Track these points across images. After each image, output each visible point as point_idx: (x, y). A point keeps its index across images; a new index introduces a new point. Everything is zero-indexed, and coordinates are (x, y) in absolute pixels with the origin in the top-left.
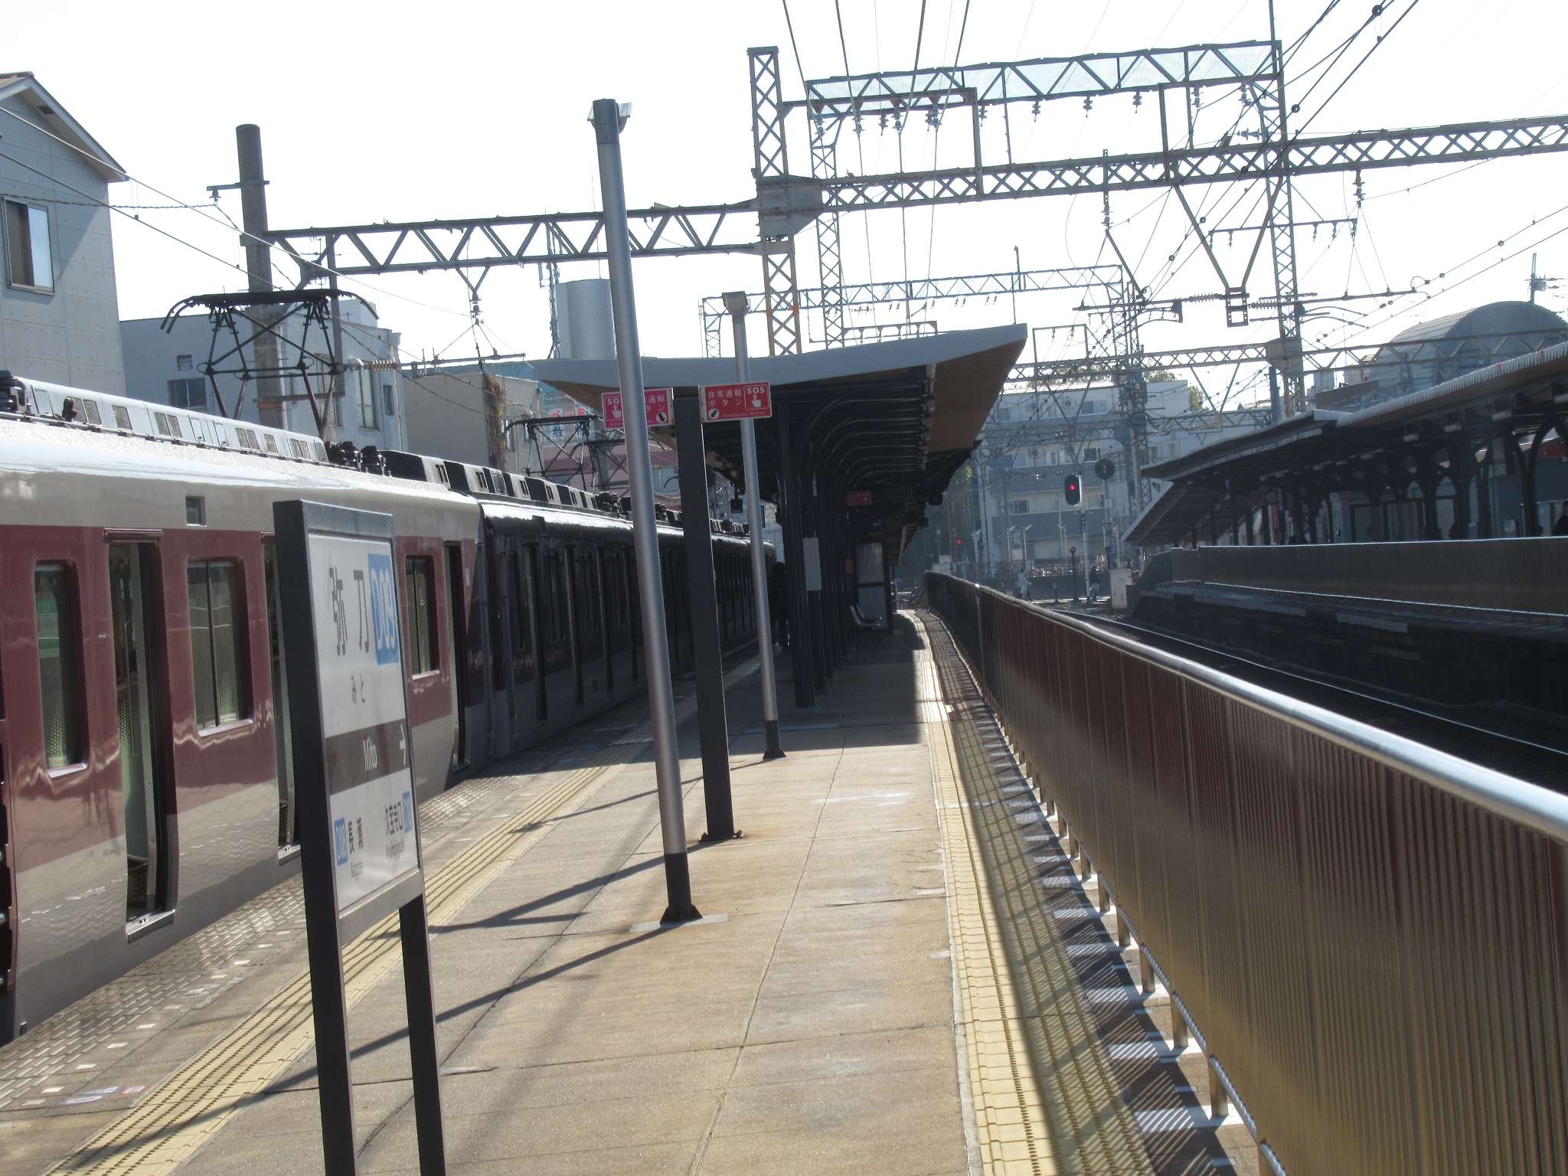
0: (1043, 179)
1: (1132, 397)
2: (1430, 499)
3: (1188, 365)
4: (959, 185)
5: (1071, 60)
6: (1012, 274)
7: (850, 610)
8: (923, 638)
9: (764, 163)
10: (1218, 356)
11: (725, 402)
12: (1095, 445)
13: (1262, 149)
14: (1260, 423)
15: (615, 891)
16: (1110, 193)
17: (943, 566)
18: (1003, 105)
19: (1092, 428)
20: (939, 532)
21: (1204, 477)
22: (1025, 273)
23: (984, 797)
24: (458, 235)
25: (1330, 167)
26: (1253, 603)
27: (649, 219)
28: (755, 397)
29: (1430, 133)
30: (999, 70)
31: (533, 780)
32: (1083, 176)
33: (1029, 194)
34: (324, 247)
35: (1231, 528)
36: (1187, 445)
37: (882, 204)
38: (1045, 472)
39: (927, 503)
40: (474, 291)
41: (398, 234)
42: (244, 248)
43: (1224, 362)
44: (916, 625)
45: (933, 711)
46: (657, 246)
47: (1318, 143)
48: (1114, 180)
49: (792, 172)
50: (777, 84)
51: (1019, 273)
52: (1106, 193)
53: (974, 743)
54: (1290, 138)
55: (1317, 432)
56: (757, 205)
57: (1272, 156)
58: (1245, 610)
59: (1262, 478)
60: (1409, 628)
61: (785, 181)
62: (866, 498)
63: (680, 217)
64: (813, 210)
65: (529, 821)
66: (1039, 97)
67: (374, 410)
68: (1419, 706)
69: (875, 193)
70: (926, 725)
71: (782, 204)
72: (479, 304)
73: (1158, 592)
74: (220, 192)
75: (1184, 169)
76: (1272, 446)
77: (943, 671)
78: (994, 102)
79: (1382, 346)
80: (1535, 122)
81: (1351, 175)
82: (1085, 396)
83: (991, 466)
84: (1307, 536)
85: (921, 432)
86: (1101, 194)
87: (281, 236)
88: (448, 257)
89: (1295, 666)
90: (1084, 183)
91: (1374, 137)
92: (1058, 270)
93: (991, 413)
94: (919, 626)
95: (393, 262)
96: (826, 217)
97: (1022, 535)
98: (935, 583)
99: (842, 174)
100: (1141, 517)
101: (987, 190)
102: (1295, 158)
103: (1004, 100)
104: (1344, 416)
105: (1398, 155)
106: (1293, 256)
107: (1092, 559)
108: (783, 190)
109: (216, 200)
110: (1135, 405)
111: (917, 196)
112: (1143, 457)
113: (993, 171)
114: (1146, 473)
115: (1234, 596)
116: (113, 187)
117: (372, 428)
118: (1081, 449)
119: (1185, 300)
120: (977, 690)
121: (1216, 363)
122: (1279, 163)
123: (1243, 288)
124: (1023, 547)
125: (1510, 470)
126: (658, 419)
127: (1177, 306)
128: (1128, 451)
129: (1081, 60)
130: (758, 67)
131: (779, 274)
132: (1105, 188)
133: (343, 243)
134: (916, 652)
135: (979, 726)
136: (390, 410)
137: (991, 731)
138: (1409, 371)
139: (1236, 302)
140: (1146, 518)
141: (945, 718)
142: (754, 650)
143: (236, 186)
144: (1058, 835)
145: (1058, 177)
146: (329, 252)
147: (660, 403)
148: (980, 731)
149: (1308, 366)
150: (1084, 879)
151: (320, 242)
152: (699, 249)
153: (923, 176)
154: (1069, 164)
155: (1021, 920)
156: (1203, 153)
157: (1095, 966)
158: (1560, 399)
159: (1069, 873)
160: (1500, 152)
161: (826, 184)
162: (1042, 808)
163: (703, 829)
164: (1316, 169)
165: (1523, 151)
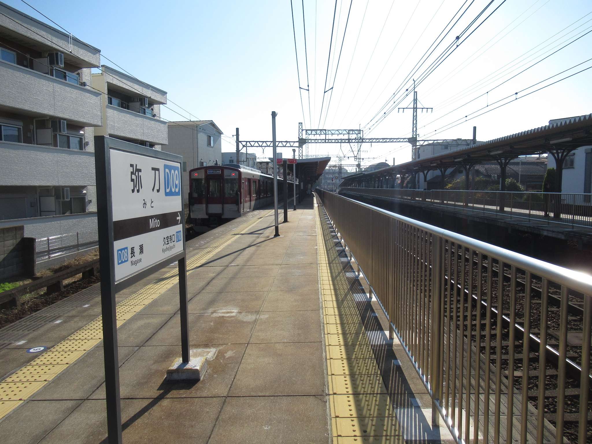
0: (333, 141)
1: (340, 170)
2: (375, 183)
4: (323, 141)
8: (315, 196)
9: (300, 137)
10: (351, 165)
11: (290, 161)
12: (335, 175)
14: (354, 174)
15: (269, 230)
17: (318, 188)
21: (348, 179)
23: (322, 218)
24: (262, 143)
25: (368, 142)
27: (285, 143)
28: (295, 161)
29: (380, 139)
30: (328, 131)
33: (332, 143)
35: (351, 185)
36: (346, 176)
37: (313, 143)
38: (330, 178)
40: (263, 150)
41: (255, 142)
42: (236, 143)
45: (316, 205)
46: (286, 146)
47: (367, 139)
49: (303, 138)
50: (302, 127)
53: (321, 210)
54: (363, 138)
55: (362, 175)
56: (298, 142)
57: (361, 140)
59: (355, 180)
62: (309, 179)
63: (289, 142)
64: (305, 143)
65: (261, 217)
66: (332, 134)
69: (313, 141)
70: (315, 207)
71: (301, 142)
75: (350, 141)
77: (317, 200)
78: (327, 134)
79: (370, 166)
80: (393, 139)
81: (370, 143)
82: (335, 169)
83: (324, 177)
84: (360, 187)
85: (316, 171)
87: (241, 142)
88: (261, 145)
90: (338, 142)
91: (373, 139)
94: (314, 194)
95: (254, 146)
96: (307, 144)
97: (326, 184)
98: (316, 189)
99: (309, 139)
100: (340, 183)
101: (327, 142)
102: (364, 141)
103: (329, 134)
104: (366, 173)
105: (376, 141)
106: (360, 155)
107: (335, 188)
108: (302, 140)
109: (233, 137)
111: (318, 142)
112: (341, 176)
113: (327, 139)
116: (222, 135)
118: (334, 175)
123: (356, 156)
124: (327, 186)
125: (385, 181)
129: (337, 130)
130: (300, 125)
131: (301, 150)
132: (341, 142)
133: (248, 143)
134: (314, 198)
139: (356, 158)
142: (293, 196)
143: (235, 135)
144: (333, 225)
145: (335, 141)
146: (246, 144)
147: (281, 161)
148: (322, 208)
149: (361, 167)
150: (338, 234)
151: (245, 143)
152: (291, 146)
153: (319, 140)
154: (337, 139)
155: (328, 241)
156: (353, 139)
157: (341, 252)
158: (393, 172)
159: (335, 232)
160: (389, 142)
161: (307, 140)
162: (331, 221)
163: (283, 220)
164: (366, 142)
165: (391, 142)
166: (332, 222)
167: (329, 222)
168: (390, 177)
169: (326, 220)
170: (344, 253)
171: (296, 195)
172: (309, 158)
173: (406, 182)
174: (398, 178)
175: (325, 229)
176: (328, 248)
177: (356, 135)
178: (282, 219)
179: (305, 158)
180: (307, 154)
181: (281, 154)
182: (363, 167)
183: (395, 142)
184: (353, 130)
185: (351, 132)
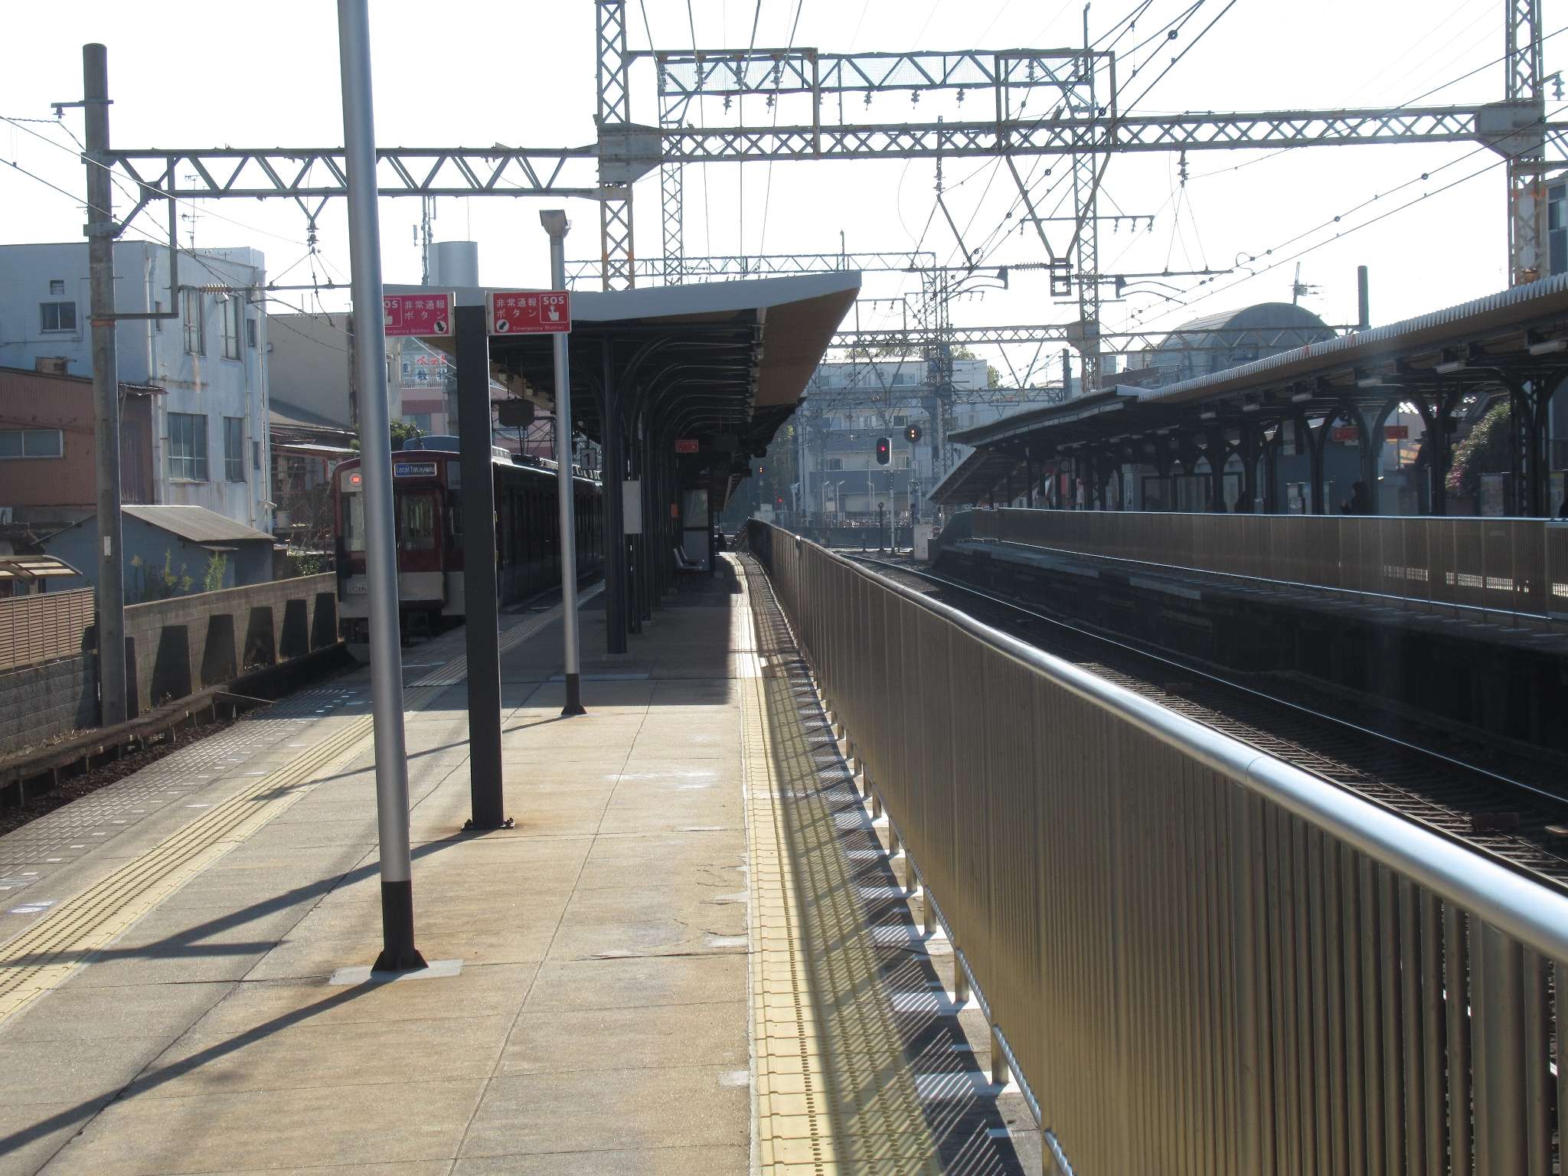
0: (879, 141)
1: (941, 370)
2: (1218, 473)
3: (996, 341)
4: (796, 143)
5: (901, 56)
6: (837, 255)
7: (674, 552)
8: (742, 582)
9: (606, 110)
10: (1024, 334)
11: (517, 313)
12: (903, 411)
13: (1090, 124)
14: (1052, 399)
15: (337, 906)
16: (943, 159)
17: (764, 514)
18: (838, 94)
19: (904, 396)
20: (761, 483)
21: (1004, 445)
22: (848, 255)
23: (799, 785)
24: (300, 164)
25: (1156, 146)
26: (1046, 562)
27: (490, 159)
28: (552, 308)
29: (1254, 119)
30: (836, 61)
31: (312, 725)
32: (918, 141)
33: (865, 155)
34: (165, 169)
35: (1026, 491)
36: (987, 416)
37: (720, 157)
38: (859, 434)
39: (752, 456)
40: (312, 219)
41: (239, 160)
42: (85, 165)
43: (1027, 340)
44: (736, 568)
45: (747, 666)
46: (497, 186)
47: (1146, 121)
48: (948, 146)
49: (635, 120)
50: (623, 33)
51: (843, 255)
52: (939, 160)
53: (789, 708)
54: (1119, 115)
55: (1119, 406)
56: (597, 152)
57: (1100, 131)
58: (1039, 569)
59: (1060, 448)
60: (1202, 595)
61: (626, 129)
62: (693, 446)
63: (521, 158)
64: (652, 159)
65: (282, 783)
66: (871, 88)
67: (237, 342)
68: (1209, 670)
69: (714, 145)
70: (739, 680)
71: (622, 151)
72: (316, 233)
73: (958, 548)
74: (64, 109)
75: (1015, 138)
76: (1073, 418)
77: (759, 617)
78: (831, 90)
79: (1170, 334)
80: (1354, 114)
81: (1176, 155)
82: (899, 368)
83: (811, 426)
84: (1097, 503)
85: (749, 384)
86: (934, 160)
87: (123, 156)
88: (288, 185)
89: (1087, 624)
90: (918, 147)
91: (1199, 120)
92: (878, 254)
93: (813, 377)
94: (739, 569)
95: (233, 187)
96: (667, 166)
97: (835, 490)
98: (755, 529)
99: (683, 126)
100: (944, 479)
101: (824, 149)
102: (1123, 135)
103: (840, 89)
104: (1145, 393)
105: (1222, 138)
106: (1095, 247)
107: (897, 514)
108: (623, 138)
109: (60, 117)
110: (943, 377)
111: (754, 151)
112: (948, 423)
113: (830, 130)
114: (954, 439)
115: (1028, 555)
117: (233, 359)
118: (890, 414)
119: (1012, 267)
120: (792, 642)
121: (1021, 341)
122: (1107, 140)
123: (1067, 259)
124: (836, 500)
125: (1299, 450)
126: (436, 328)
127: (1003, 273)
128: (934, 417)
129: (911, 56)
130: (605, 16)
131: (616, 219)
132: (939, 154)
133: (184, 166)
134: (734, 596)
135: (794, 685)
136: (253, 343)
137: (806, 693)
138: (1189, 359)
139: (1060, 272)
140: (950, 479)
141: (759, 674)
142: (558, 596)
143: (80, 104)
144: (887, 852)
145: (894, 141)
146: (170, 173)
147: (440, 310)
148: (795, 692)
149: (1104, 347)
150: (929, 932)
151: (162, 164)
152: (538, 191)
153: (762, 132)
154: (905, 129)
155: (848, 1011)
156: (1034, 126)
157: (963, 1131)
158: (1363, 383)
159: (907, 920)
160: (1320, 141)
161: (668, 133)
162: (868, 803)
163: (466, 814)
164: (1143, 147)
165: (1342, 141)
166: (882, 822)
167: (847, 820)
168: (1337, 423)
169: (836, 797)
170: (992, 1134)
171: (583, 582)
172: (687, 280)
173: (1461, 454)
174: (1401, 432)
175: (822, 887)
176: (845, 1080)
177: (1056, 92)
178: (457, 806)
179: (659, 282)
180: (673, 246)
181: (469, 250)
182: (1119, 343)
183: (1374, 139)
184: (1034, 56)
185: (1020, 71)
